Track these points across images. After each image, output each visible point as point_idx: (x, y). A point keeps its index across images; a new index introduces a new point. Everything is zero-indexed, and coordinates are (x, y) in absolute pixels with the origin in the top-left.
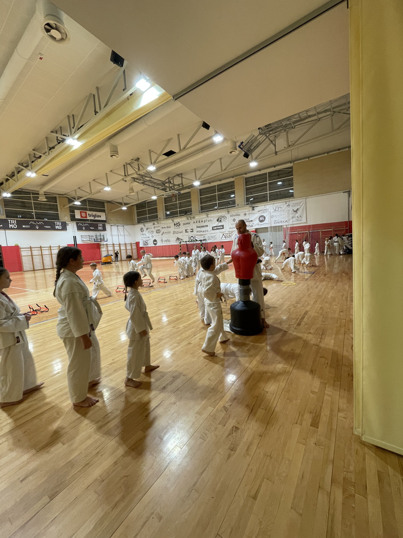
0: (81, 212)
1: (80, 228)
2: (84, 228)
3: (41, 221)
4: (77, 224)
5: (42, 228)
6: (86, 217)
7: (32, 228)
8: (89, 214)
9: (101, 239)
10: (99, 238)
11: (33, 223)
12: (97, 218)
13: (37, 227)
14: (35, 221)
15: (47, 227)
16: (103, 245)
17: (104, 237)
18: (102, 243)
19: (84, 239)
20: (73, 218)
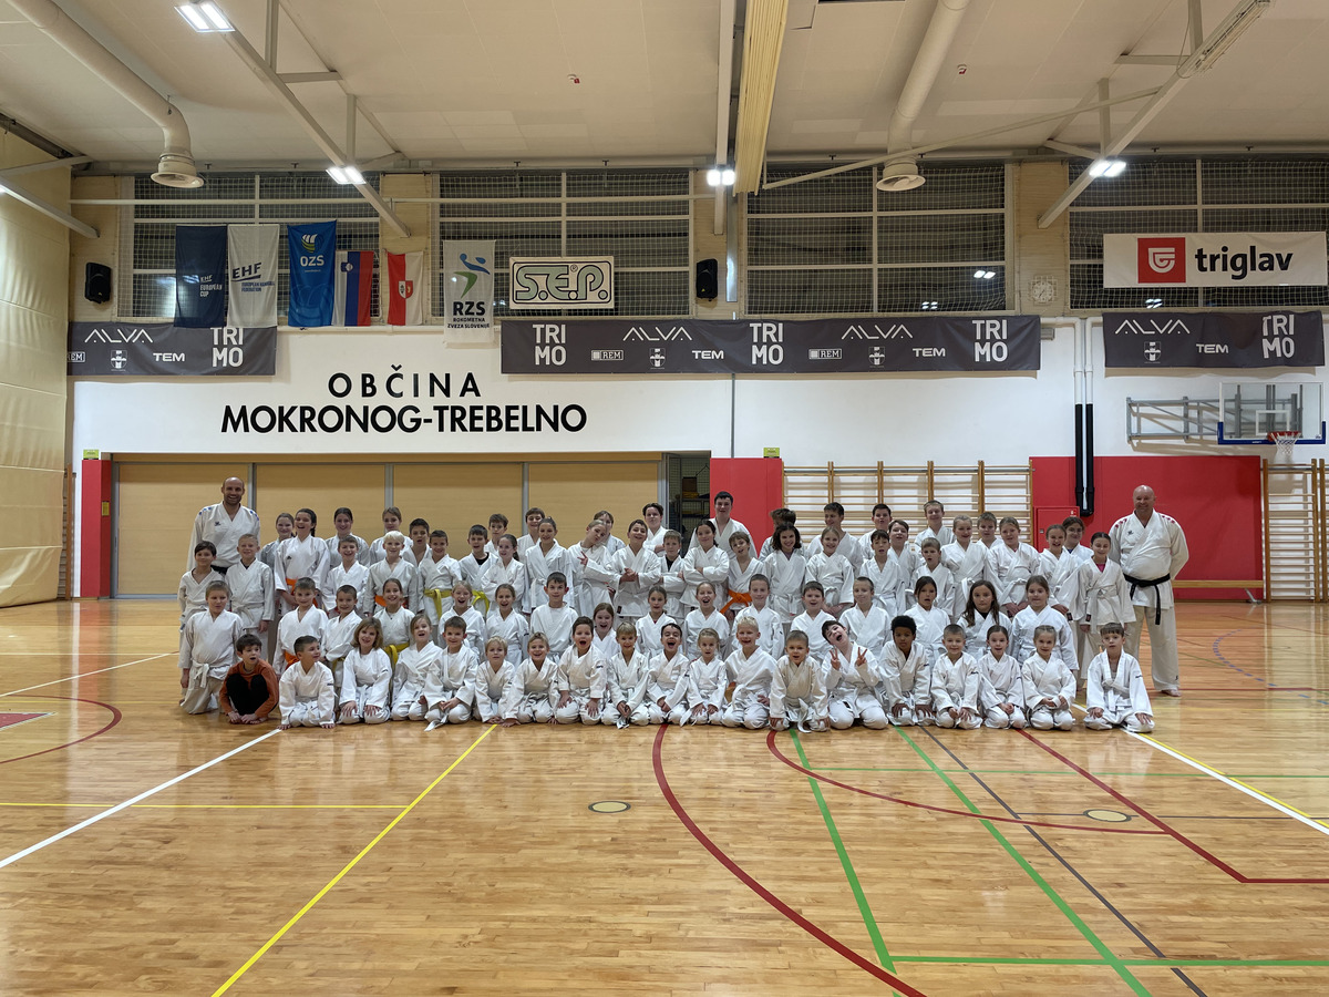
0: (1144, 246)
1: (1122, 354)
2: (1153, 353)
3: (898, 321)
4: (1109, 325)
5: (900, 360)
6: (1179, 273)
7: (854, 361)
8: (1200, 256)
9: (1269, 423)
10: (1259, 414)
11: (861, 332)
12: (1256, 279)
13: (877, 357)
14: (868, 324)
15: (926, 352)
16: (1291, 469)
17: (1297, 414)
18: (1279, 455)
19: (1148, 427)
20: (1087, 291)
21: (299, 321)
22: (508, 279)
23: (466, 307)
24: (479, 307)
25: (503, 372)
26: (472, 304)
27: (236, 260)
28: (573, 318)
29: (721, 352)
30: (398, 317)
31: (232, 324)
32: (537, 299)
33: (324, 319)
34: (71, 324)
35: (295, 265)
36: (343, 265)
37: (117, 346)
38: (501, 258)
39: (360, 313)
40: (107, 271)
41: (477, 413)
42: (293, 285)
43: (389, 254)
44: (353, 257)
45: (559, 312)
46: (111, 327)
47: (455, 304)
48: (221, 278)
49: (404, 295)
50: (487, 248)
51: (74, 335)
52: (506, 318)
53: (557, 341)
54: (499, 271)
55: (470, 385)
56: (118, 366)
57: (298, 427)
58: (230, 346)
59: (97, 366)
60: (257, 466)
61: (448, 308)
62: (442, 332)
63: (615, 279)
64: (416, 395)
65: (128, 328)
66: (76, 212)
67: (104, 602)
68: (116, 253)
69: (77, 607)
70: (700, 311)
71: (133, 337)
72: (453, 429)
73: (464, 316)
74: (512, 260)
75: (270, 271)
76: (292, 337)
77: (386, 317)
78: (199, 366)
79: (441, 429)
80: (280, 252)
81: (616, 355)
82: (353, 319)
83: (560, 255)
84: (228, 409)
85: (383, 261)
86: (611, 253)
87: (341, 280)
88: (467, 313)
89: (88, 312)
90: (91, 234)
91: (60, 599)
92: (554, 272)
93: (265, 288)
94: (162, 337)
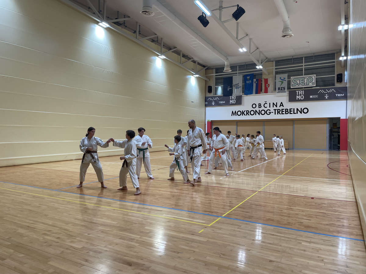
21: (246, 94)
22: (290, 82)
23: (281, 88)
24: (284, 88)
25: (289, 102)
26: (282, 88)
27: (234, 83)
28: (306, 89)
29: (343, 94)
30: (266, 91)
31: (234, 95)
32: (297, 85)
33: (251, 93)
34: (205, 97)
35: (245, 82)
36: (255, 82)
37: (213, 101)
38: (289, 77)
39: (258, 91)
40: (211, 87)
41: (283, 110)
42: (245, 86)
43: (265, 79)
44: (257, 80)
45: (302, 88)
47: (279, 88)
48: (231, 87)
49: (267, 87)
50: (285, 76)
51: (206, 99)
52: (290, 90)
53: (302, 94)
54: (288, 80)
55: (282, 104)
56: (213, 104)
57: (246, 114)
58: (233, 99)
59: (210, 105)
60: (237, 122)
61: (277, 89)
62: (275, 94)
63: (316, 79)
64: (270, 107)
65: (215, 97)
66: (207, 77)
68: (212, 84)
70: (338, 85)
71: (216, 99)
72: (278, 114)
73: (280, 90)
74: (291, 78)
75: (241, 84)
76: (245, 97)
77: (264, 92)
78: (227, 104)
79: (275, 114)
80: (243, 81)
81: (317, 96)
82: (257, 92)
83: (302, 75)
84: (233, 111)
85: (263, 80)
86: (315, 74)
87: (254, 85)
88: (281, 90)
90: (208, 80)
92: (301, 79)
93: (240, 88)
94: (221, 98)
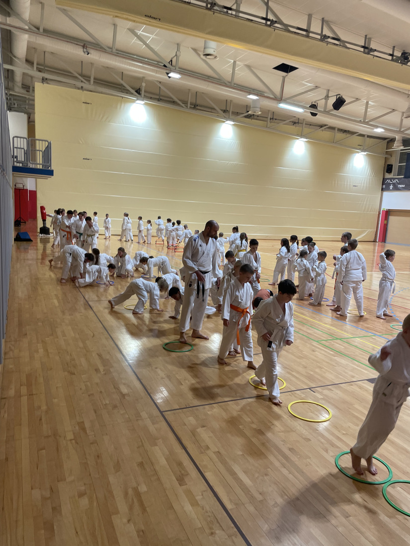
34: (383, 179)
37: (391, 184)
40: (392, 165)
46: (391, 179)
51: (384, 181)
56: (391, 188)
59: (387, 189)
65: (394, 179)
67: (383, 243)
69: (377, 243)
71: (395, 182)
78: (407, 188)
89: (388, 176)
91: (373, 242)
94: (401, 181)
